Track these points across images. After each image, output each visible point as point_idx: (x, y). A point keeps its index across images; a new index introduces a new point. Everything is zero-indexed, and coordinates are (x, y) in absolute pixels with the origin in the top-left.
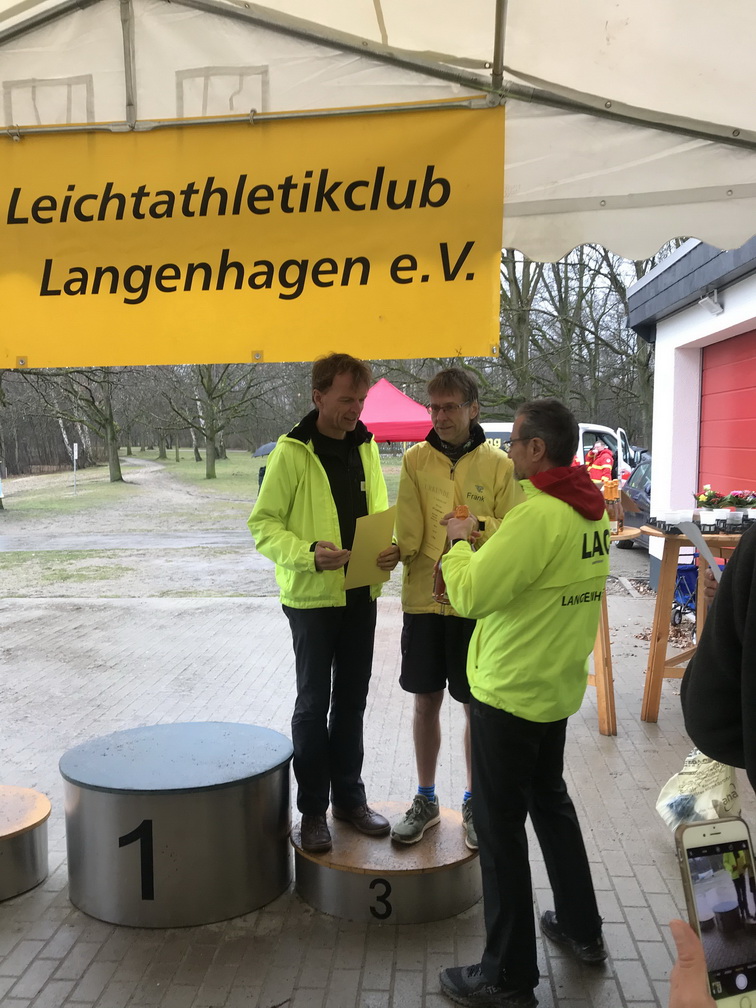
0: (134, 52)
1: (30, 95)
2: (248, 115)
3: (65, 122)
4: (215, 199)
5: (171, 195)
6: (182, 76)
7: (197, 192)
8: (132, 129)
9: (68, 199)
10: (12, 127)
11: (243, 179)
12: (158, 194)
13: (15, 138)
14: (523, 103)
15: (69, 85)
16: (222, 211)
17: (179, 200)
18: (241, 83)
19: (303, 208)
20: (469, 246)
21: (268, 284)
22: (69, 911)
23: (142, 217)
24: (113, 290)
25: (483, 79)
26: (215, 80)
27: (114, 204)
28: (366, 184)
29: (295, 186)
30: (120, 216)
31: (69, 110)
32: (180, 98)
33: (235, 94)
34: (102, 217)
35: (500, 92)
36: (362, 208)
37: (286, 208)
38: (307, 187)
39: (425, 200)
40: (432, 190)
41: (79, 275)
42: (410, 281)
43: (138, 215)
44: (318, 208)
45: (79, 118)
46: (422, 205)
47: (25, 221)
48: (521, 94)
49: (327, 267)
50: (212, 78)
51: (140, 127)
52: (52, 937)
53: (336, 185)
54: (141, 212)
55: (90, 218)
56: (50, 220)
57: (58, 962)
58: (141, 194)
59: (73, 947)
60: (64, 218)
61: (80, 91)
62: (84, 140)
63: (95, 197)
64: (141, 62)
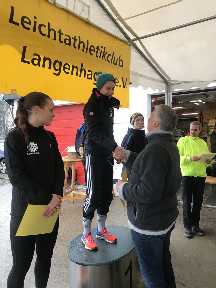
2: (86, 19)
5: (70, 37)
7: (77, 40)
8: (55, 4)
9: (35, 23)
11: (88, 41)
16: (83, 50)
17: (72, 41)
18: (84, 7)
19: (100, 57)
20: (127, 79)
21: (91, 78)
23: (62, 42)
24: (50, 68)
25: (130, 37)
26: (77, 2)
27: (52, 33)
28: (111, 55)
30: (55, 38)
33: (82, 10)
34: (49, 36)
35: (131, 42)
36: (109, 62)
37: (97, 56)
38: (101, 51)
39: (119, 64)
41: (37, 57)
42: (118, 86)
44: (102, 59)
47: (17, 24)
51: (58, 6)
54: (62, 40)
55: (45, 35)
56: (28, 29)
58: (60, 32)
60: (34, 30)
63: (45, 26)
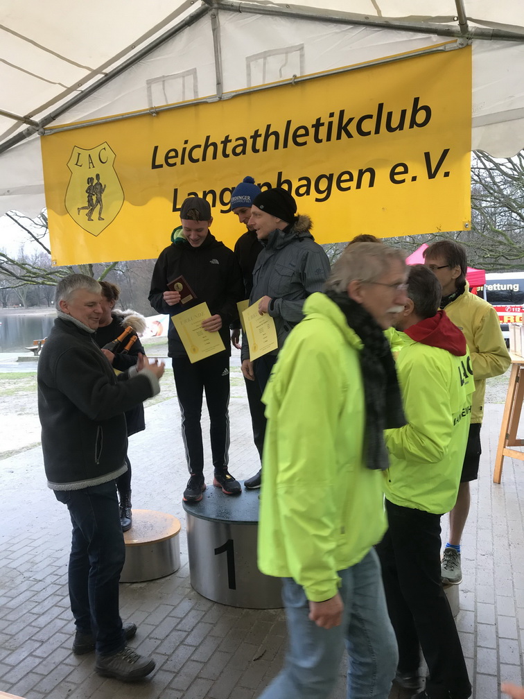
0: (220, 49)
1: (162, 86)
2: (291, 79)
3: (181, 101)
4: (272, 139)
5: (244, 139)
6: (249, 59)
7: (260, 136)
8: (220, 99)
9: (184, 149)
10: (152, 108)
11: (289, 123)
12: (237, 140)
13: (154, 114)
14: (486, 41)
15: (183, 77)
16: (276, 147)
17: (250, 142)
18: (286, 59)
19: (329, 139)
20: (446, 152)
21: (308, 192)
22: (189, 590)
23: (227, 156)
25: (454, 29)
26: (270, 59)
27: (211, 150)
28: (370, 117)
29: (323, 124)
30: (215, 157)
31: (184, 92)
32: (249, 75)
33: (282, 67)
34: (204, 159)
35: (467, 36)
36: (369, 133)
37: (318, 140)
38: (330, 124)
39: (413, 123)
40: (419, 115)
42: (403, 181)
43: (225, 155)
44: (339, 137)
45: (190, 97)
46: (411, 126)
47: (161, 166)
48: (482, 35)
49: (346, 177)
50: (268, 58)
51: (225, 97)
52: (178, 604)
53: (351, 120)
54: (227, 153)
55: (197, 161)
56: (175, 164)
57: (179, 620)
58: (227, 141)
59: (189, 611)
60: (182, 162)
61: (190, 79)
62: (192, 111)
63: (199, 146)
64: (226, 55)
